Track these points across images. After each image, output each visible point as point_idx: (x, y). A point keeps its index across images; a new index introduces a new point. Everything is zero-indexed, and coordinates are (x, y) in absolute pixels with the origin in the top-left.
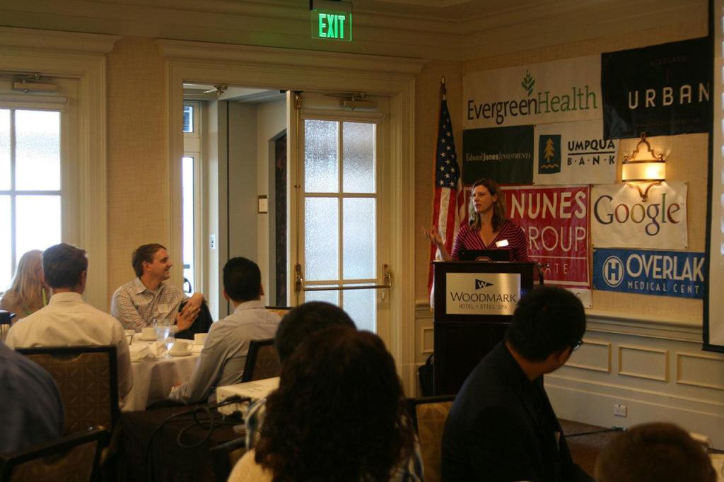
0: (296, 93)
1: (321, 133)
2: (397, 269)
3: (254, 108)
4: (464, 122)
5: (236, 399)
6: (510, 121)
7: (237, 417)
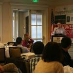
0: (30, 10)
1: (34, 16)
2: (45, 37)
3: (23, 13)
4: (55, 15)
5: (24, 56)
6: (62, 14)
7: (24, 58)
